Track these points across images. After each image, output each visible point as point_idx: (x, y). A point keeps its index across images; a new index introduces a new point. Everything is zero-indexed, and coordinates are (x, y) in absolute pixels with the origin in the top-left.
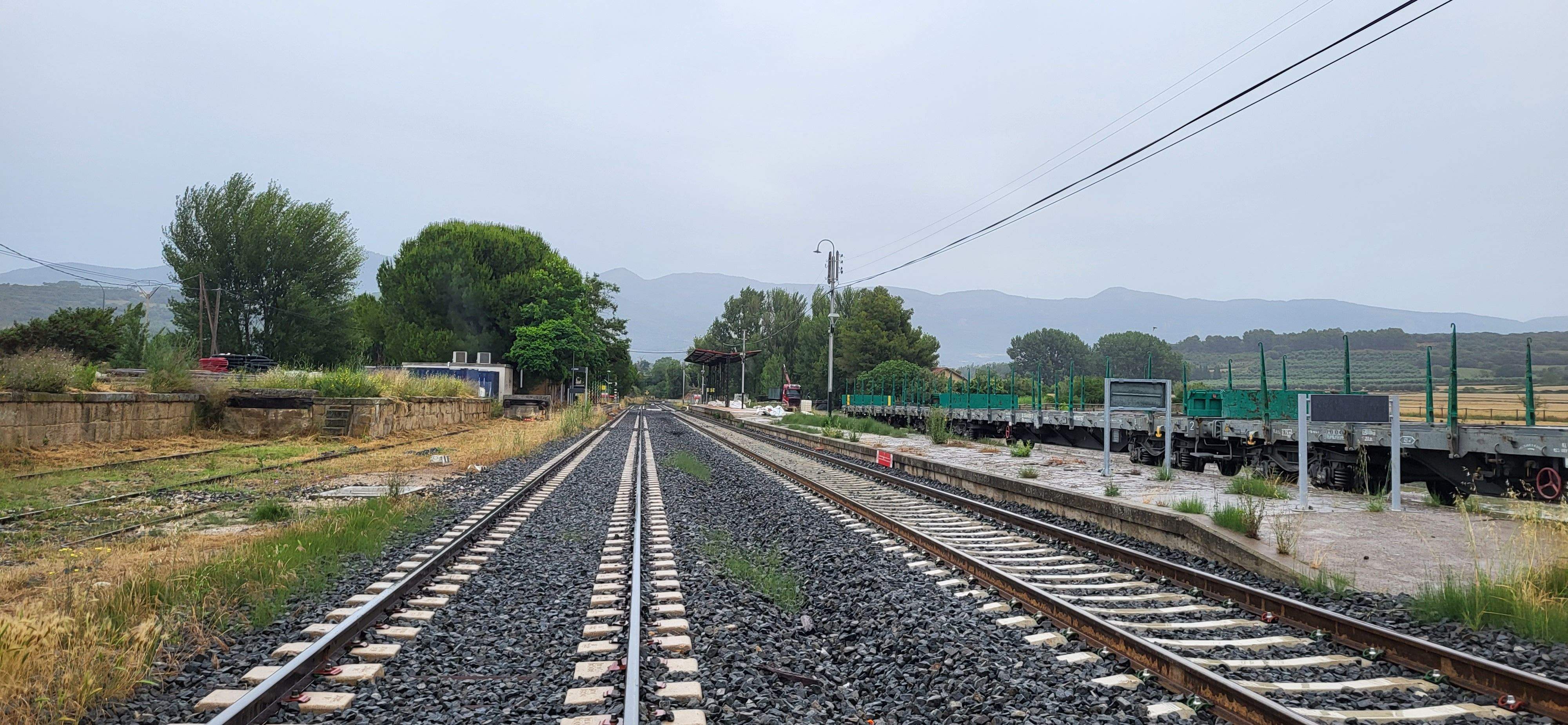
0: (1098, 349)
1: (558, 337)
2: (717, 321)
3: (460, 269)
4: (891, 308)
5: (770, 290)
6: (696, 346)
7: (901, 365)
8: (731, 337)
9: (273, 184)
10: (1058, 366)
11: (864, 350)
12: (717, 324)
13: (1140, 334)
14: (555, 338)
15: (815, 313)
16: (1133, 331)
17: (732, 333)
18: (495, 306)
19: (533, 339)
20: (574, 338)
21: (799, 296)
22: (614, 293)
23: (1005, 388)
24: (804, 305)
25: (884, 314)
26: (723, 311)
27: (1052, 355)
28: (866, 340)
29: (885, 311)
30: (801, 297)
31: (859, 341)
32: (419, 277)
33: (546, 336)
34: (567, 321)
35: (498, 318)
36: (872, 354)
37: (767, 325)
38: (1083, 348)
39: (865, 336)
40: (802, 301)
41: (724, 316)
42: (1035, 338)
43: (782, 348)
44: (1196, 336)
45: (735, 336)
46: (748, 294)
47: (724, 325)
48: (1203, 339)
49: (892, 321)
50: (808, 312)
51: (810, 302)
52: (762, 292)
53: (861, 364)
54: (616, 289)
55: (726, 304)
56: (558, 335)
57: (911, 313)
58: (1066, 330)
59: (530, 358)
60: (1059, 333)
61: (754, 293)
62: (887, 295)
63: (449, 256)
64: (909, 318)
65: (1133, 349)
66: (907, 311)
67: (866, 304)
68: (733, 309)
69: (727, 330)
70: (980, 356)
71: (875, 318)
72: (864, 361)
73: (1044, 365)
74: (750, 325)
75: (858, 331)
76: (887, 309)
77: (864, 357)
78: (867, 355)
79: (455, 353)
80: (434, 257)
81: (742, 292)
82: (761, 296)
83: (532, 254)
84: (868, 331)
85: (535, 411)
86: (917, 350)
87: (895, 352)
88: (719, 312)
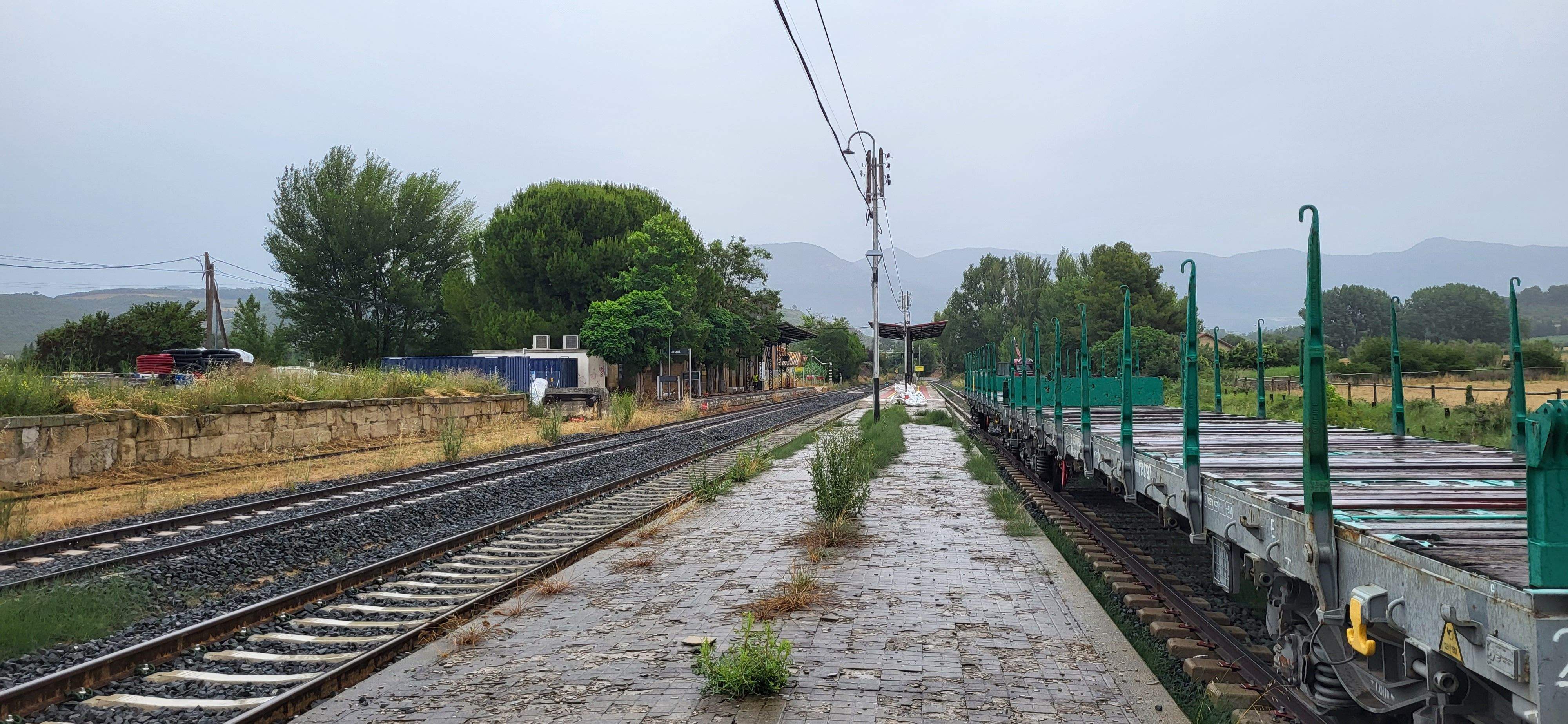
0: (1411, 306)
1: (638, 313)
2: (956, 292)
3: (543, 236)
4: (1135, 266)
5: (1013, 256)
6: (936, 320)
7: (1143, 331)
8: (971, 309)
9: (370, 156)
10: (1361, 326)
11: (1102, 316)
12: (956, 295)
13: (1464, 287)
14: (633, 314)
15: (1060, 277)
16: (1455, 283)
17: (973, 305)
18: (584, 278)
19: (604, 316)
20: (658, 312)
21: (1041, 260)
22: (765, 261)
23: (1279, 355)
24: (1048, 272)
25: (1126, 273)
26: (962, 280)
27: (1353, 315)
28: (1105, 305)
29: (1127, 269)
30: (1045, 261)
31: (1096, 306)
32: (500, 249)
33: (621, 312)
34: (658, 294)
35: (588, 293)
36: (1113, 321)
37: (1010, 294)
38: (1392, 305)
39: (1103, 300)
40: (1045, 267)
41: (963, 287)
42: (1333, 296)
43: (1026, 320)
44: (1536, 287)
45: (976, 308)
46: (988, 262)
47: (964, 296)
48: (1545, 289)
49: (1136, 281)
50: (1053, 278)
51: (1054, 265)
52: (1004, 259)
53: (1100, 333)
54: (767, 256)
55: (965, 274)
56: (637, 310)
57: (1161, 271)
58: (1371, 285)
59: (598, 340)
60: (1362, 289)
61: (995, 260)
62: (1130, 252)
63: (533, 221)
64: (1158, 277)
65: (1456, 304)
66: (1156, 269)
67: (1105, 263)
68: (972, 278)
69: (967, 302)
70: (1276, 320)
71: (1116, 278)
72: (1103, 329)
73: (1344, 325)
74: (993, 296)
75: (1095, 294)
76: (1130, 267)
77: (1103, 325)
78: (1106, 322)
79: (535, 337)
80: (517, 224)
81: (982, 260)
82: (1003, 263)
83: (639, 216)
84: (1107, 294)
85: (584, 409)
86: (1169, 314)
87: (1140, 317)
88: (956, 283)
